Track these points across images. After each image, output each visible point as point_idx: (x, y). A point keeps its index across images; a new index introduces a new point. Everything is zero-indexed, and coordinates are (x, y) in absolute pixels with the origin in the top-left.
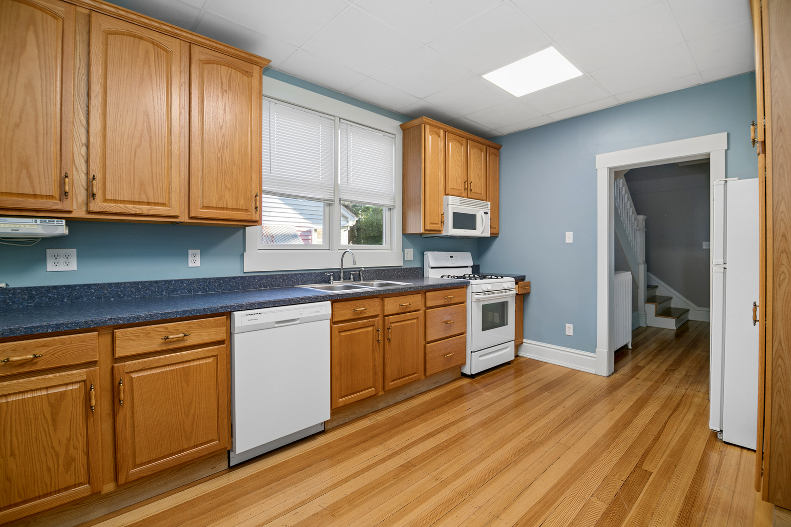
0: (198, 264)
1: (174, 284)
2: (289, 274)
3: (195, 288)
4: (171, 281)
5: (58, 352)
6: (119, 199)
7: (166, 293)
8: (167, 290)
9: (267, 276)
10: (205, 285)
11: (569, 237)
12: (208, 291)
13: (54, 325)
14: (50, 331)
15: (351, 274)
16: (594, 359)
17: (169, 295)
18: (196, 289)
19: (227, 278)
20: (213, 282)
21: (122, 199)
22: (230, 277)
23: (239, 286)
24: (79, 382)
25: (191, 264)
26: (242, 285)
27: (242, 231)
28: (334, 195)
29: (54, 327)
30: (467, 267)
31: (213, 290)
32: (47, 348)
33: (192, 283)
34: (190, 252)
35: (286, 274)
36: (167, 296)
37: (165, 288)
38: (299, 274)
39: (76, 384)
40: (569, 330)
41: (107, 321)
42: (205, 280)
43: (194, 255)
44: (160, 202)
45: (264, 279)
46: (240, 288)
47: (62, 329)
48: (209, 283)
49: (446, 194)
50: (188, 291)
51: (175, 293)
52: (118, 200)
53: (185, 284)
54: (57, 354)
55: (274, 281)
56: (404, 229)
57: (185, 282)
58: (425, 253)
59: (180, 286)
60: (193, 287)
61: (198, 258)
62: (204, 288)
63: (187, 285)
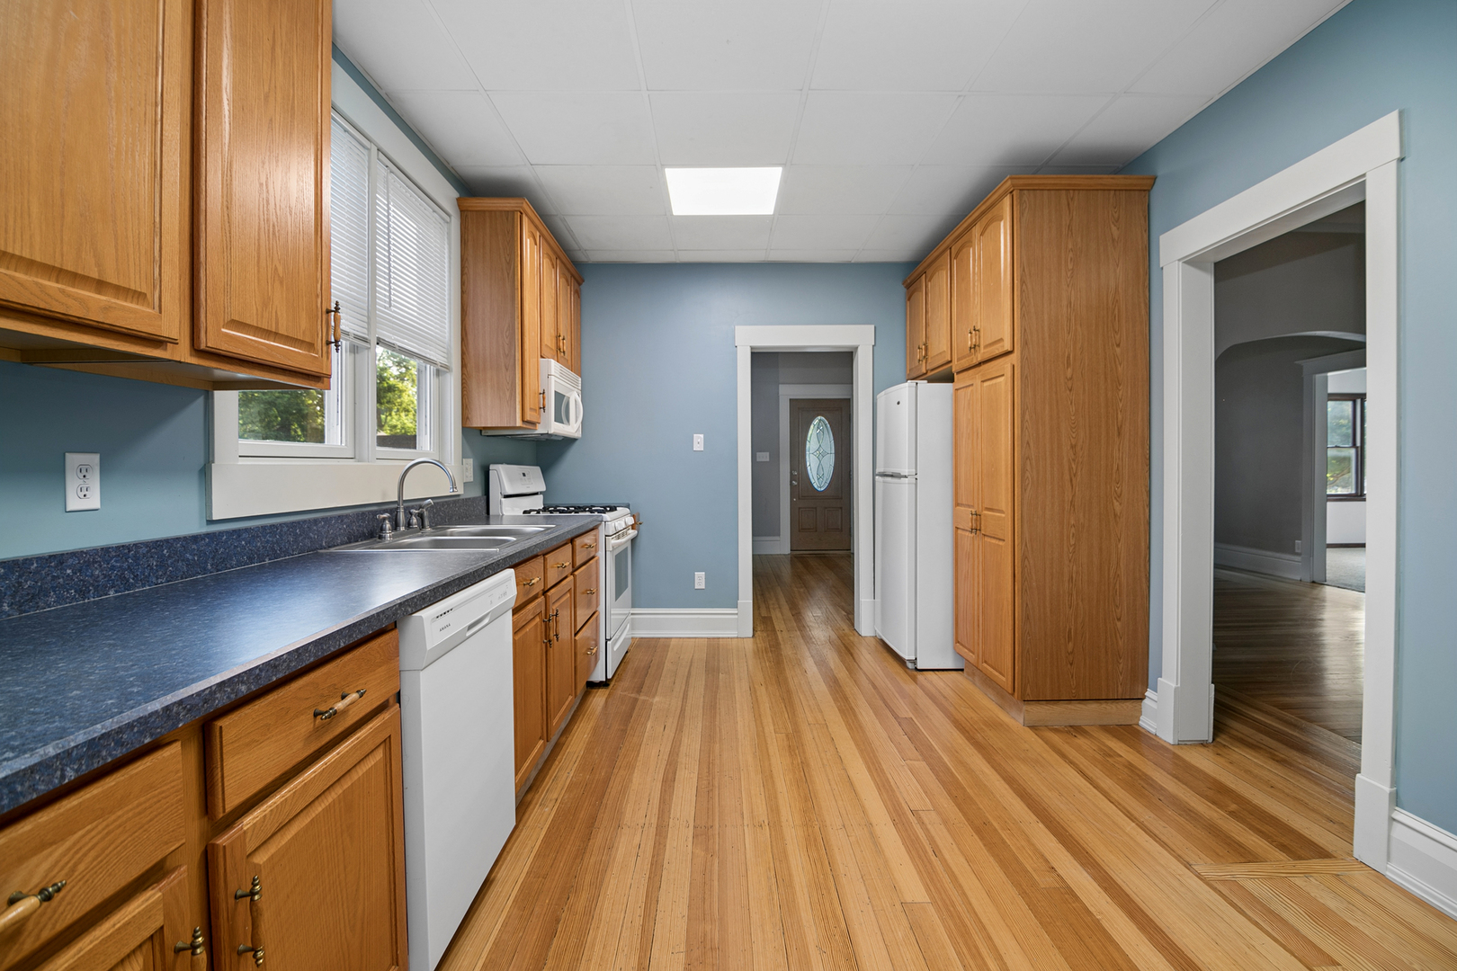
0: (94, 501)
1: (37, 572)
2: (305, 521)
3: (96, 579)
4: (27, 561)
5: (85, 855)
6: (17, 253)
7: (10, 605)
8: (13, 596)
9: (264, 527)
10: (125, 565)
11: (699, 442)
12: (134, 586)
13: (83, 745)
14: (71, 775)
15: (411, 514)
16: (736, 616)
17: (21, 612)
18: (102, 581)
19: (177, 539)
20: (144, 555)
21: (26, 254)
22: (185, 538)
23: (206, 562)
24: (140, 946)
25: (74, 503)
26: (213, 558)
27: (200, 401)
28: (368, 330)
29: (81, 758)
30: (537, 494)
31: (146, 581)
32: (51, 854)
33: (88, 564)
34: (73, 460)
35: (299, 522)
36: (16, 615)
37: (9, 587)
38: (323, 518)
39: (133, 957)
40: (700, 580)
41: (215, 692)
42: (123, 551)
43: (83, 471)
44: (133, 287)
45: (258, 537)
46: (209, 567)
47: (108, 756)
48: (136, 558)
49: (542, 357)
50: (79, 591)
51: (41, 604)
52: (13, 256)
53: (69, 567)
54: (81, 867)
55: (277, 543)
56: (465, 417)
57: (70, 561)
58: (492, 467)
59: (54, 578)
60: (92, 575)
61: (95, 482)
62: (122, 578)
63: (74, 573)
